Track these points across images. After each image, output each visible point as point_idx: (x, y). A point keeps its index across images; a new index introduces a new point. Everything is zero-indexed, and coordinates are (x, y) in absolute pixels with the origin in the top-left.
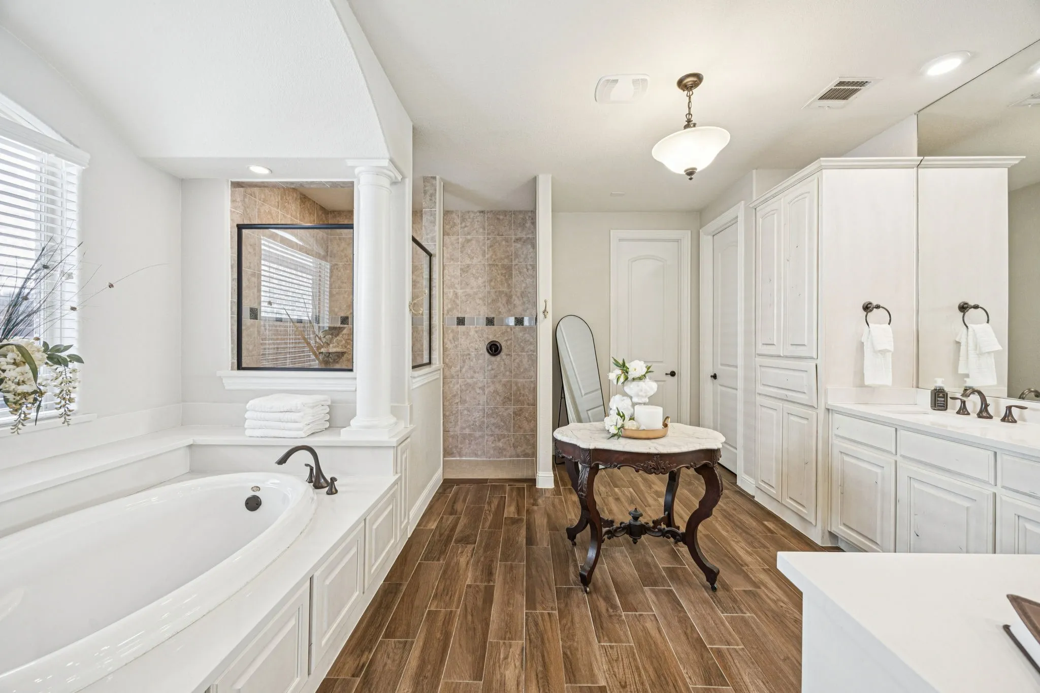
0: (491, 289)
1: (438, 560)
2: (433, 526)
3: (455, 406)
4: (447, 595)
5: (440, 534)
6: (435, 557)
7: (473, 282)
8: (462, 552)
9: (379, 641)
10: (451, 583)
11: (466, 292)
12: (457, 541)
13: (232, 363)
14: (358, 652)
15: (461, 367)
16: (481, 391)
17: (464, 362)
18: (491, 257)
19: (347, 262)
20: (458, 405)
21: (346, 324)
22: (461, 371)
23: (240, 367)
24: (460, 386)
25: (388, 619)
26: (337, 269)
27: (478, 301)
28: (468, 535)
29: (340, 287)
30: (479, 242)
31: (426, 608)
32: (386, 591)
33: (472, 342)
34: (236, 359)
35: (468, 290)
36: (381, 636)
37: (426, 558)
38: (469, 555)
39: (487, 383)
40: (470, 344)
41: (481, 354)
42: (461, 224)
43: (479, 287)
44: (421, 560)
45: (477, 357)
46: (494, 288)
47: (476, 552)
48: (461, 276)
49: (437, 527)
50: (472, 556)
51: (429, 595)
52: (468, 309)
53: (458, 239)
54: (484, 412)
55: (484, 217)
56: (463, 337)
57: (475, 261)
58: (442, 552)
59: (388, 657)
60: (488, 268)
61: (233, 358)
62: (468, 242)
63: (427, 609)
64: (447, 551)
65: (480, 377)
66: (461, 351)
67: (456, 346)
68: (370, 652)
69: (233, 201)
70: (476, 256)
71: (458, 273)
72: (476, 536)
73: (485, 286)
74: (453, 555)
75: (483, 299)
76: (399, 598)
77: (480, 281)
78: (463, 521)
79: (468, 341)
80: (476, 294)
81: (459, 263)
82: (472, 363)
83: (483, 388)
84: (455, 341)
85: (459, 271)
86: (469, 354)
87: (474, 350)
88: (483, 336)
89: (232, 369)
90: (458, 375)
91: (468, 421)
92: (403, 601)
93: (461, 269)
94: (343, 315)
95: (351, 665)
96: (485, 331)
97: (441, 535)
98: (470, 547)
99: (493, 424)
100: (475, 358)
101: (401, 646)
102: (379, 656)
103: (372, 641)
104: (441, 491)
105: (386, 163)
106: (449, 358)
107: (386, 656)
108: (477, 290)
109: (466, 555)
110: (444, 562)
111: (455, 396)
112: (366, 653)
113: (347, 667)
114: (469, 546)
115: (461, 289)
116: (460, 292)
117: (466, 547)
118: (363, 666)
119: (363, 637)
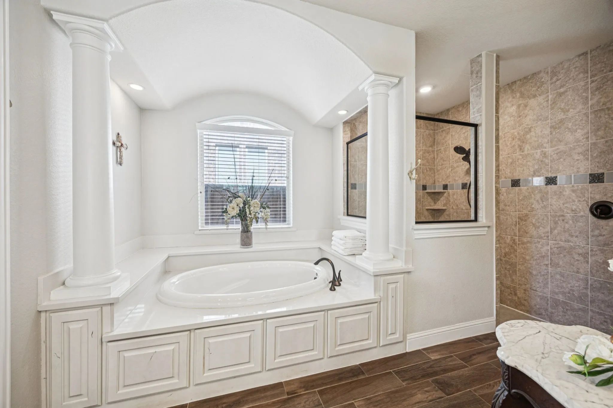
0: (597, 140)
1: (403, 381)
2: (434, 357)
3: (544, 267)
4: (374, 406)
5: (431, 365)
6: (405, 377)
7: (569, 137)
8: (427, 391)
9: (315, 390)
10: (388, 402)
11: (558, 149)
12: (436, 382)
13: (344, 212)
14: (303, 385)
15: (551, 229)
16: (583, 259)
17: (556, 223)
18: (598, 102)
19: (446, 146)
20: (548, 267)
21: (446, 190)
22: (551, 233)
23: (348, 215)
24: (551, 249)
25: (332, 385)
26: (440, 152)
27: (576, 157)
28: (452, 385)
29: (442, 165)
30: (578, 90)
31: (354, 399)
32: (352, 370)
33: (567, 203)
34: (346, 210)
35: (562, 147)
36: (318, 389)
37: (397, 373)
38: (430, 398)
39: (592, 250)
40: (563, 204)
41: (582, 216)
42: (551, 79)
43: (577, 141)
44: (393, 371)
45: (575, 219)
46: (603, 138)
47: (438, 402)
48: (551, 134)
49: (436, 360)
50: (431, 401)
51: (367, 394)
52: (561, 168)
53: (548, 96)
54: (587, 284)
55: (586, 59)
56: (555, 197)
57: (572, 113)
58: (413, 379)
59: (305, 402)
60: (593, 116)
61: (344, 210)
62: (561, 96)
63: (353, 401)
64: (418, 381)
65: (580, 242)
66: (551, 211)
67: (545, 207)
68: (305, 391)
69: (344, 131)
70: (573, 107)
71: (547, 131)
72: (459, 391)
73: (587, 138)
74: (418, 387)
75: (584, 154)
76: (351, 380)
77: (579, 134)
78: (465, 371)
79: (562, 202)
80: (574, 149)
81: (549, 121)
82: (567, 226)
83: (585, 255)
84: (543, 201)
85: (549, 130)
86: (563, 216)
87: (569, 211)
88: (584, 196)
89: (344, 215)
90: (548, 237)
91: (562, 287)
92: (351, 384)
93: (552, 127)
94: (444, 183)
95: (293, 387)
96: (588, 190)
97: (431, 367)
98: (440, 394)
99: (603, 301)
100: (572, 220)
101: (317, 403)
102: (305, 397)
103: (313, 387)
104: (481, 337)
105: (373, 77)
106: (536, 218)
107: (306, 400)
108: (575, 144)
109: (427, 396)
110: (405, 386)
111: (543, 257)
112: (303, 389)
113: (292, 386)
114: (440, 391)
115: (551, 147)
116: (549, 150)
117: (436, 391)
118: (296, 393)
119: (314, 381)
